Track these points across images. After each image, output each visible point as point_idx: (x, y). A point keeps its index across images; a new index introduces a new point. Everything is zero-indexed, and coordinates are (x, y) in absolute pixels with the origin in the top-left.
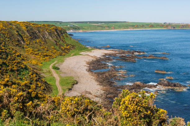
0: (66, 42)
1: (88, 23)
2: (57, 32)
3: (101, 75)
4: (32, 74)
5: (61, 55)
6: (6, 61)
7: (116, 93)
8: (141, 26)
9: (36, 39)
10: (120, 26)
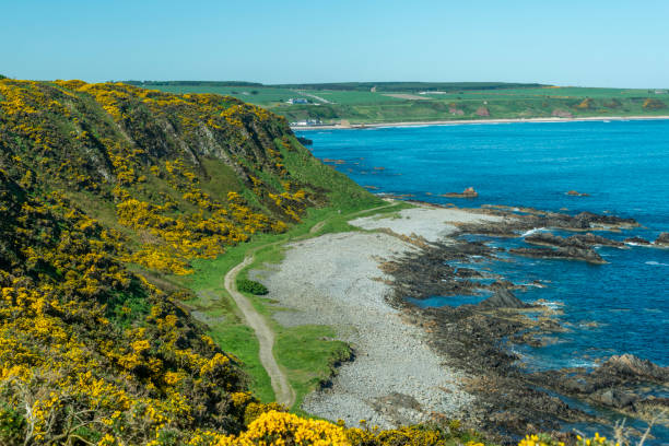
0: (288, 173)
1: (373, 90)
2: (250, 130)
3: (451, 321)
4: (163, 316)
5: (267, 231)
6: (50, 255)
7: (527, 405)
8: (605, 105)
9: (161, 161)
10: (514, 103)
